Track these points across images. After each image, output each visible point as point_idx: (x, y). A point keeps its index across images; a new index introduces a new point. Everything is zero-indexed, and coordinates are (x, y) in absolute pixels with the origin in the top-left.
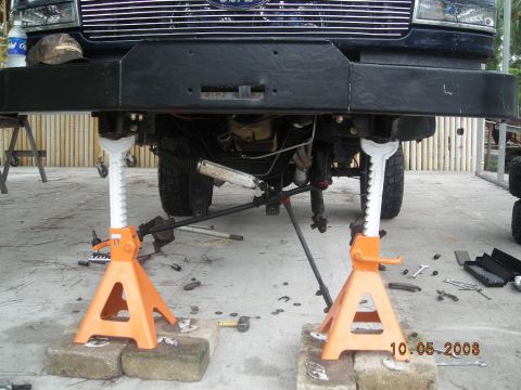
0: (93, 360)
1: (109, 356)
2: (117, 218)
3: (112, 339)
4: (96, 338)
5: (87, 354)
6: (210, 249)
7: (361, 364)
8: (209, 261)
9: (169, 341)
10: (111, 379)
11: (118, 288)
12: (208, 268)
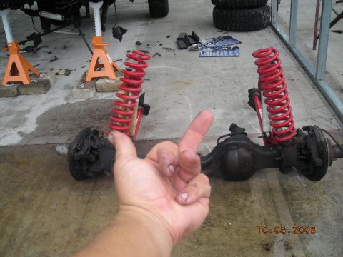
0: (8, 90)
1: (14, 88)
2: (9, 39)
3: (15, 82)
4: (9, 83)
5: (6, 89)
6: (68, 42)
7: (99, 82)
8: (65, 48)
9: (35, 81)
10: (16, 96)
11: (14, 64)
12: (63, 51)
